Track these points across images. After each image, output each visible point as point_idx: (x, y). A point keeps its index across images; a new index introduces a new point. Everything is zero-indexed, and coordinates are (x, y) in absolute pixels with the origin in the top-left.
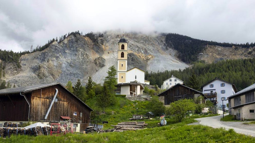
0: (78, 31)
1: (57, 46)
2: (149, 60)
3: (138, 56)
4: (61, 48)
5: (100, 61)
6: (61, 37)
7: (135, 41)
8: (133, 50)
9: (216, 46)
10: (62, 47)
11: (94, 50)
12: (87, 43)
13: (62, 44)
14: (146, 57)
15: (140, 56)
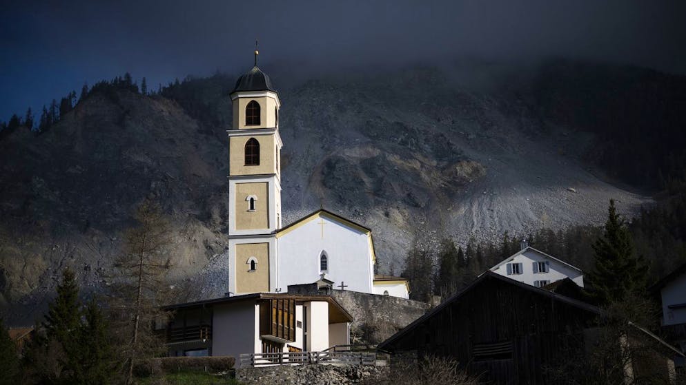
0: (128, 76)
6: (48, 107)
13: (50, 139)
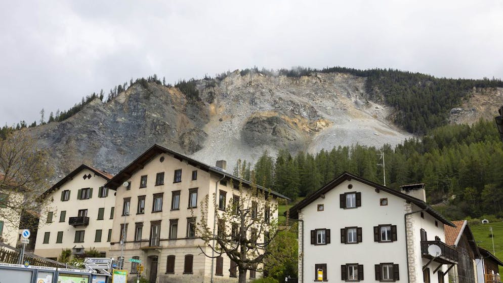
1: (99, 110)
2: (318, 131)
3: (291, 124)
4: (109, 112)
5: (192, 138)
7: (291, 92)
8: (281, 111)
9: (498, 88)
10: (113, 111)
11: (186, 114)
12: (171, 101)
13: (112, 105)
14: (312, 125)
15: (295, 123)
